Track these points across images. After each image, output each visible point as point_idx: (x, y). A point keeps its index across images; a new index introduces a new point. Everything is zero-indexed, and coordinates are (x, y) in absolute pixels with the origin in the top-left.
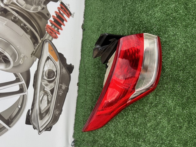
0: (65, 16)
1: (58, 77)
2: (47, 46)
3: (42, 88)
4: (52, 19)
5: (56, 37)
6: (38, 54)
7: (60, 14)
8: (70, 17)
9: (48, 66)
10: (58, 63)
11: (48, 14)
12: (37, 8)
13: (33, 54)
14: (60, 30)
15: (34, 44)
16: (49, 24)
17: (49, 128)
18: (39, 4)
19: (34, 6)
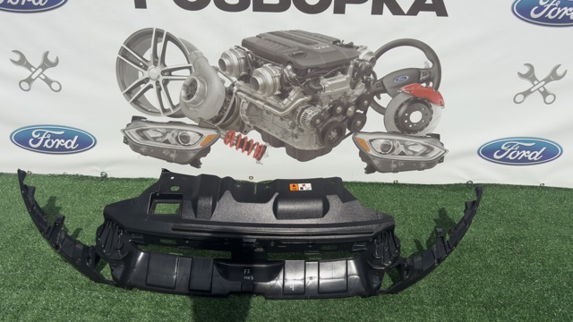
0: (253, 152)
1: (183, 148)
2: (213, 133)
3: (169, 131)
4: (243, 136)
5: (226, 143)
6: (203, 124)
7: (252, 145)
8: (255, 160)
9: (192, 136)
10: (198, 146)
11: (246, 132)
12: (246, 120)
13: (201, 119)
14: (235, 147)
15: (211, 120)
16: (237, 134)
17: (126, 140)
18: (251, 122)
19: (247, 118)
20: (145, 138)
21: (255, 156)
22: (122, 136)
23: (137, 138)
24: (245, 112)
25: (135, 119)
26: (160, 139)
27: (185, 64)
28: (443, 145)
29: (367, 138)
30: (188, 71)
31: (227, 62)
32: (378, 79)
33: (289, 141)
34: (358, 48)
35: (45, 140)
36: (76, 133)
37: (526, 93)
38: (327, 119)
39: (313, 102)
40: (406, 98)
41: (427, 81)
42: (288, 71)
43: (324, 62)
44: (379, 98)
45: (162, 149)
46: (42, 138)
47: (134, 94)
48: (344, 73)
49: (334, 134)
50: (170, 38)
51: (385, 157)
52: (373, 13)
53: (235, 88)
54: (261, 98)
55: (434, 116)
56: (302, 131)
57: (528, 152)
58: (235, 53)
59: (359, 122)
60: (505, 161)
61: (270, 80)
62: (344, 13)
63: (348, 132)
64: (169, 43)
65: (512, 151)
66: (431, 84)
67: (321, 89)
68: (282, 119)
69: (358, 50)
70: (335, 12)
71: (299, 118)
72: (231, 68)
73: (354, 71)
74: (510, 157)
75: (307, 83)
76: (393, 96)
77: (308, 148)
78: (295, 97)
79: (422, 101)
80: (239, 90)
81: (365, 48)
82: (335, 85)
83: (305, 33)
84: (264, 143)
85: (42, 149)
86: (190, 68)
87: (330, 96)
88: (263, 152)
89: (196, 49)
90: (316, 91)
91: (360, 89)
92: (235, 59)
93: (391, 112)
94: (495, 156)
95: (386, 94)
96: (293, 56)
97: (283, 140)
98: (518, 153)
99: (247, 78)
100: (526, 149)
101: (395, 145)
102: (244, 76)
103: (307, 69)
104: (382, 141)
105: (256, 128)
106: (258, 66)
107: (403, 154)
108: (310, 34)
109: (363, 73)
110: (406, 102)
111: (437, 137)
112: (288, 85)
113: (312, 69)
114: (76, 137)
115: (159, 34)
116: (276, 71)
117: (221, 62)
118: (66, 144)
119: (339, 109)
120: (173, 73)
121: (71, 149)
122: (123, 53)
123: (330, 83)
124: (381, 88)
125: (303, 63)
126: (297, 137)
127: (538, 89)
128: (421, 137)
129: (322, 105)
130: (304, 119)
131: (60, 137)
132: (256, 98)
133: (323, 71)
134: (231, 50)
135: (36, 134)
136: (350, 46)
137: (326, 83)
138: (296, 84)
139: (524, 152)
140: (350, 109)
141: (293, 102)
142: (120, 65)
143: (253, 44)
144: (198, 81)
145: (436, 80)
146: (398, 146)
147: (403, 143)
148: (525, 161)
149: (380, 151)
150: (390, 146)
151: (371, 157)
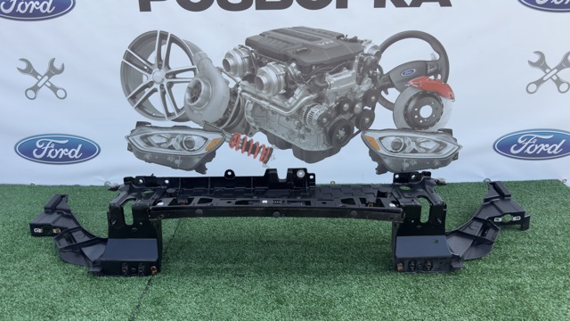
0: (259, 155)
1: (188, 153)
2: (218, 136)
3: (173, 136)
4: (249, 139)
5: (231, 146)
6: (207, 128)
7: (258, 148)
8: (261, 163)
9: (197, 140)
10: (204, 151)
11: (251, 135)
12: (251, 121)
13: (206, 122)
14: (240, 150)
15: (216, 122)
16: (242, 137)
17: (131, 148)
18: (256, 123)
19: (252, 119)
20: (149, 144)
21: (262, 160)
22: (126, 143)
23: (141, 145)
24: (250, 114)
25: (139, 124)
26: (164, 145)
27: (189, 65)
28: (456, 140)
29: (376, 136)
30: (192, 73)
31: (231, 62)
32: (385, 73)
33: (296, 142)
34: (362, 42)
35: (49, 149)
36: (81, 142)
37: (539, 82)
38: (334, 118)
39: (319, 100)
40: (415, 92)
41: (435, 73)
42: (292, 68)
43: (329, 58)
44: (387, 93)
45: (167, 155)
46: (46, 148)
47: (139, 100)
48: (349, 68)
49: (342, 133)
50: (174, 40)
51: (397, 155)
52: (375, 7)
53: (240, 89)
54: (267, 98)
55: (444, 110)
56: (309, 131)
57: (547, 146)
58: (240, 53)
59: (367, 119)
60: (523, 155)
61: (274, 79)
62: (346, 7)
63: (356, 130)
64: (173, 45)
65: (529, 145)
66: (439, 77)
67: (327, 86)
68: (287, 119)
69: (363, 44)
70: (338, 7)
71: (305, 117)
72: (235, 68)
73: (359, 66)
74: (528, 151)
75: (313, 80)
76: (401, 90)
77: (315, 149)
78: (300, 96)
79: (431, 95)
80: (243, 91)
81: (370, 42)
82: (340, 81)
83: (308, 29)
84: (270, 146)
85: (46, 159)
86: (194, 70)
87: (336, 93)
88: (270, 155)
89: (200, 50)
90: (321, 89)
91: (366, 85)
92: (238, 59)
93: (400, 108)
94: (512, 151)
95: (394, 89)
96: (297, 53)
97: (290, 141)
98: (537, 147)
99: (251, 78)
100: (545, 142)
101: (407, 142)
102: (249, 75)
103: (312, 66)
104: (393, 139)
105: (261, 130)
106: (262, 65)
107: (414, 151)
108: (313, 30)
109: (369, 67)
110: (415, 96)
111: (449, 132)
112: (293, 83)
113: (316, 65)
114: (80, 146)
115: (163, 36)
116: (280, 69)
117: (225, 62)
118: (70, 154)
119: (346, 106)
120: (177, 76)
121: (74, 159)
122: (128, 57)
123: (335, 79)
124: (388, 82)
125: (307, 60)
126: (303, 137)
127: (551, 78)
128: (433, 133)
129: (328, 103)
130: (311, 118)
131: (63, 146)
132: (261, 99)
133: (328, 68)
134: (235, 50)
135: (40, 143)
136: (354, 40)
137: (331, 79)
138: (301, 82)
139: (542, 145)
140: (357, 106)
141: (298, 101)
142: (125, 70)
143: (256, 42)
144: (202, 83)
145: (444, 73)
146: (409, 143)
147: (414, 139)
148: (544, 155)
149: (391, 149)
150: (401, 143)
151: (382, 156)
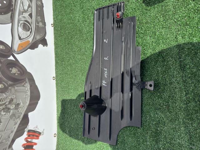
59: (1, 47)
84: (26, 133)
88: (34, 131)
104: (20, 29)
105: (11, 146)
146: (24, 17)
147: (21, 13)
149: (29, 32)
150: (24, 23)
151: (34, 40)
